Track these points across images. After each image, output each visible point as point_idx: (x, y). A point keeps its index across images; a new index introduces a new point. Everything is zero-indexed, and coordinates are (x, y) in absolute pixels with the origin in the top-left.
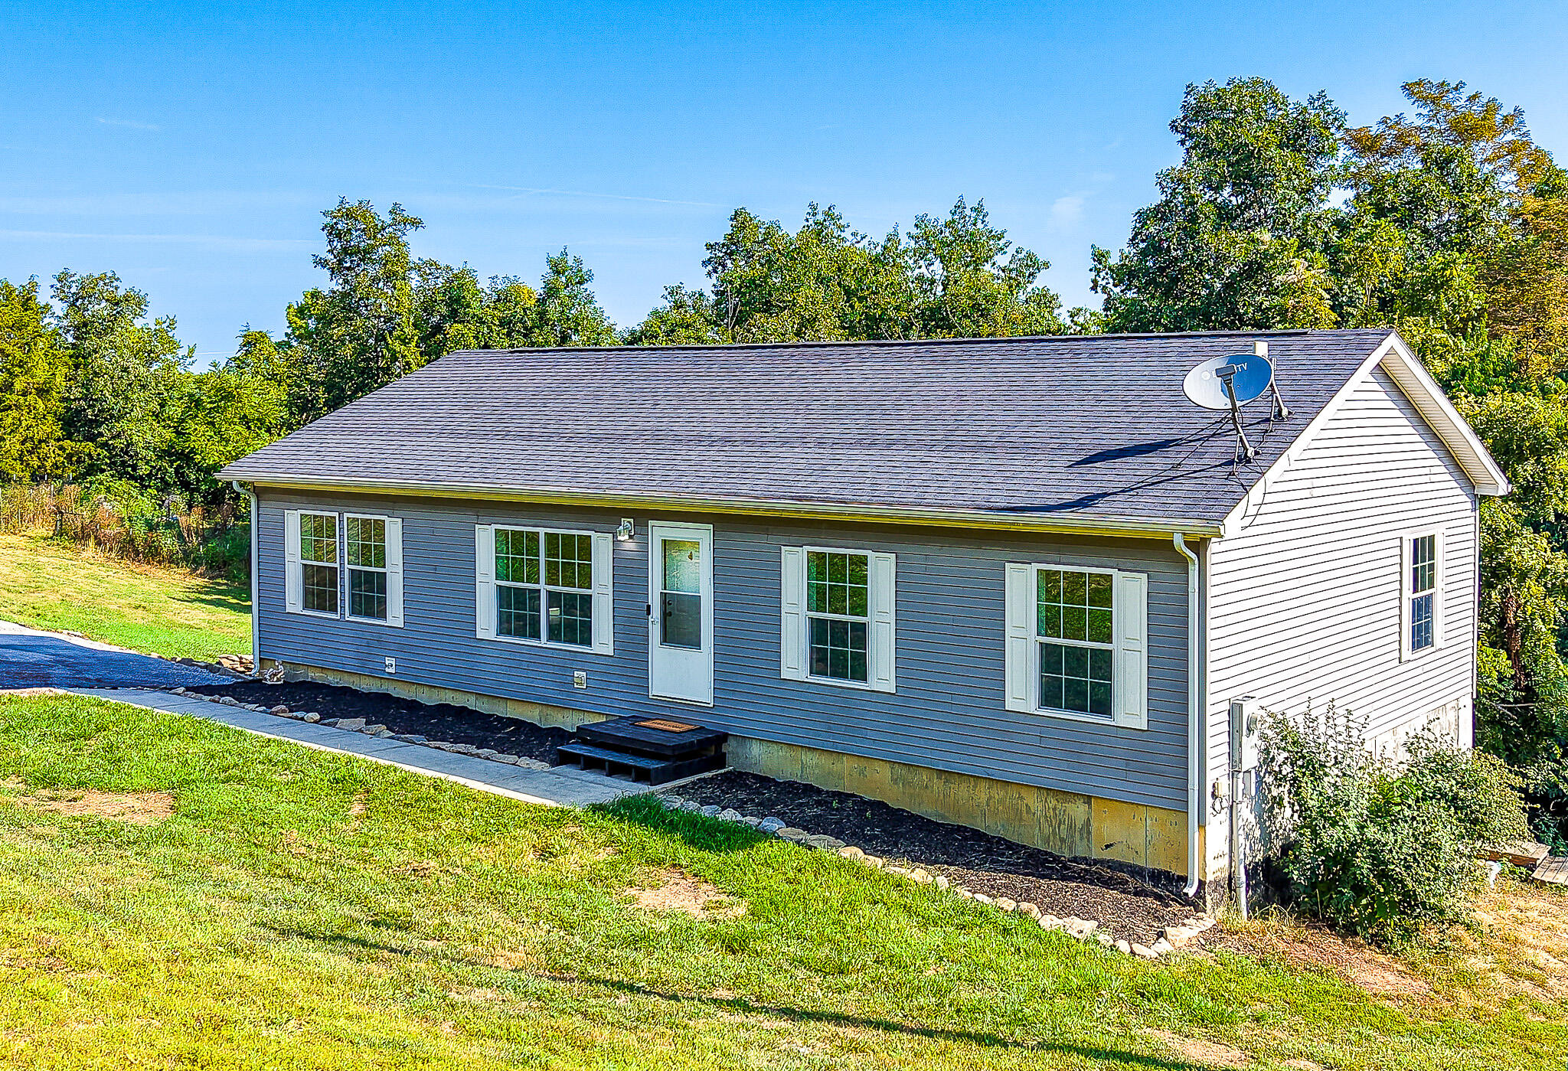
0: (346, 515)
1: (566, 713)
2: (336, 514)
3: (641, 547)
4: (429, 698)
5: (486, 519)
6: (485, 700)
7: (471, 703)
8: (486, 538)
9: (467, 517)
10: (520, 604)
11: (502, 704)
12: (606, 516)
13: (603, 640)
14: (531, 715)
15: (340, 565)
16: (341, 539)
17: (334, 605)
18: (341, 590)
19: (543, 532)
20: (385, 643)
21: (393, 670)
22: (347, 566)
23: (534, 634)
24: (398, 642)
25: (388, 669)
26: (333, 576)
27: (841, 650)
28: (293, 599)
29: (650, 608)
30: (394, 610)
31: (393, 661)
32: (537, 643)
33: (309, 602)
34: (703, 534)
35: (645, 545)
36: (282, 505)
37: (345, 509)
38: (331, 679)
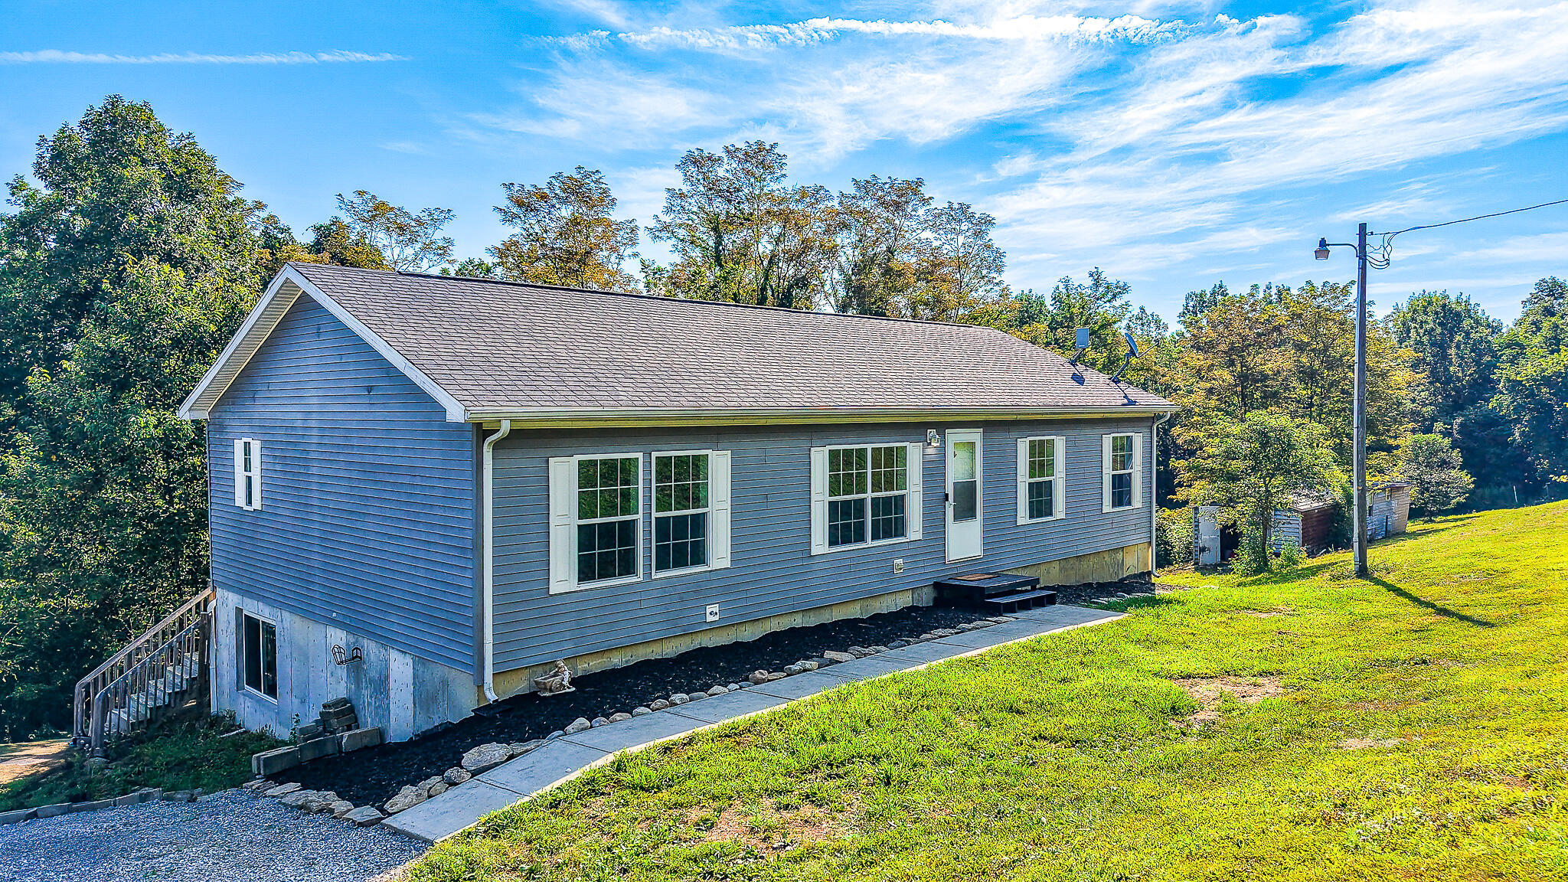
0: (654, 455)
1: (882, 599)
2: (640, 455)
3: (940, 451)
4: (749, 634)
5: (819, 442)
6: (812, 614)
7: (798, 621)
8: (819, 458)
9: (802, 442)
10: (846, 514)
11: (827, 612)
12: (916, 427)
13: (915, 529)
14: (854, 612)
15: (644, 516)
16: (645, 485)
17: (628, 568)
18: (644, 545)
19: (869, 447)
20: (701, 591)
21: (717, 618)
22: (655, 514)
23: (861, 538)
24: (723, 585)
25: (710, 619)
26: (628, 528)
27: (1041, 500)
28: (563, 575)
29: (947, 496)
30: (720, 551)
31: (715, 608)
32: (864, 545)
33: (586, 572)
34: (976, 436)
35: (942, 449)
36: (542, 453)
37: (652, 447)
38: (618, 660)
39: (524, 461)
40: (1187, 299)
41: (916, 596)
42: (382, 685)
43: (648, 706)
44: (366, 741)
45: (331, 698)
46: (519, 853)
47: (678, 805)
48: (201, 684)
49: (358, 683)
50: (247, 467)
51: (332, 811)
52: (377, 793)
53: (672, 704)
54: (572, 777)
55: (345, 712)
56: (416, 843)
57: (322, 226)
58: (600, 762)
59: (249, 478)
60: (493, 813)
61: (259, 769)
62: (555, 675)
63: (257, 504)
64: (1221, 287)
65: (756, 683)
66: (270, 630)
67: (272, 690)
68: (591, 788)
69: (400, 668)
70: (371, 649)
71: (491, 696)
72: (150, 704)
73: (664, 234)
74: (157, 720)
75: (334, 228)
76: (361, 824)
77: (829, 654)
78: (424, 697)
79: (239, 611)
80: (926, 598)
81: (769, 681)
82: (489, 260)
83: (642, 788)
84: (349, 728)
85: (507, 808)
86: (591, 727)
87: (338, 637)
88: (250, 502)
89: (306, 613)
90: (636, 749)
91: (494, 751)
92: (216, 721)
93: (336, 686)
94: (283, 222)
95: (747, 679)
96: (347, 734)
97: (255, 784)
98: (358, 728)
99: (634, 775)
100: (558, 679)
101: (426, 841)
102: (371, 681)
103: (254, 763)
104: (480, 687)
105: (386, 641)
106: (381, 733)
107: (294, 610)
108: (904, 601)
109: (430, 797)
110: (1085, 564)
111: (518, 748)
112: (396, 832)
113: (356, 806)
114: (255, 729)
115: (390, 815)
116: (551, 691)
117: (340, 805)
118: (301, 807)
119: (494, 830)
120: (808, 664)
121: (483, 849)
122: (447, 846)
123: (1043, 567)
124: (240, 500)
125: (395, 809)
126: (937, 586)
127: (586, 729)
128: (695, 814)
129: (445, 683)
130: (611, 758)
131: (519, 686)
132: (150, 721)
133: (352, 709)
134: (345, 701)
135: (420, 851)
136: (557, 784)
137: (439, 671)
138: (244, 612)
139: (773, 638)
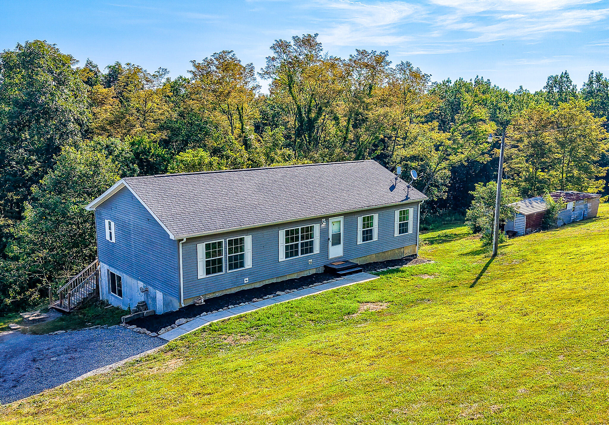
0: (228, 239)
1: (305, 272)
2: (223, 240)
3: (326, 225)
4: (258, 285)
5: (282, 229)
6: (279, 278)
7: (274, 281)
8: (282, 233)
9: (276, 229)
10: (292, 248)
11: (285, 277)
12: (318, 220)
13: (317, 250)
14: (294, 276)
15: (225, 256)
16: (225, 248)
17: (220, 270)
18: (225, 264)
19: (300, 228)
20: (243, 275)
21: (248, 282)
22: (228, 255)
23: (297, 254)
24: (249, 273)
25: (245, 282)
26: (220, 260)
27: (367, 235)
28: (202, 274)
29: (329, 238)
30: (248, 263)
31: (247, 279)
32: (298, 257)
33: (208, 272)
34: (341, 219)
35: (328, 225)
36: (195, 243)
37: (226, 237)
38: (218, 295)
39: (190, 246)
40: (548, 79)
41: (317, 270)
42: (154, 299)
43: (222, 309)
44: (151, 314)
45: (140, 301)
46: (187, 344)
47: (221, 335)
48: (97, 291)
49: (147, 297)
50: (110, 229)
51: (146, 333)
52: (156, 330)
53: (229, 308)
54: (199, 328)
55: (144, 305)
56: (164, 341)
57: (111, 66)
58: (206, 324)
59: (111, 232)
60: (182, 335)
61: (123, 321)
62: (200, 300)
63: (114, 240)
64: (566, 73)
65: (253, 302)
66: (119, 278)
67: (120, 294)
68: (204, 330)
69: (159, 296)
70: (150, 288)
71: (183, 306)
72: (83, 297)
73: (267, 76)
74: (85, 302)
75: (117, 67)
76: (153, 337)
77: (278, 293)
78: (166, 304)
79: (108, 270)
80: (321, 270)
81: (257, 301)
82: (189, 76)
83: (215, 331)
84: (145, 310)
85: (184, 334)
86: (207, 314)
87: (141, 284)
88: (111, 239)
89: (131, 275)
90: (215, 321)
91: (183, 320)
92: (103, 303)
93: (142, 298)
94: (94, 63)
95: (251, 301)
96: (145, 312)
97: (124, 324)
98: (148, 310)
99: (213, 328)
100: (200, 301)
101: (167, 341)
102: (151, 297)
103: (122, 319)
104: (180, 303)
105: (155, 288)
106: (154, 311)
107: (127, 274)
108: (313, 271)
109: (168, 331)
110: (386, 254)
111: (188, 320)
112: (161, 339)
113: (151, 333)
114: (116, 306)
115: (159, 335)
116: (198, 304)
117: (148, 332)
118: (138, 332)
119: (182, 339)
120: (270, 296)
121: (179, 343)
122: (172, 342)
123: (368, 257)
124: (108, 238)
125: (160, 333)
126: (325, 266)
127: (206, 315)
128: (223, 337)
129: (171, 301)
130: (209, 323)
131: (190, 302)
132: (83, 302)
133: (146, 304)
134: (144, 302)
135: (166, 343)
136: (196, 329)
137: (170, 298)
138: (110, 271)
139: (266, 286)
